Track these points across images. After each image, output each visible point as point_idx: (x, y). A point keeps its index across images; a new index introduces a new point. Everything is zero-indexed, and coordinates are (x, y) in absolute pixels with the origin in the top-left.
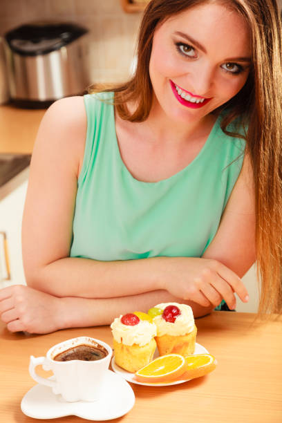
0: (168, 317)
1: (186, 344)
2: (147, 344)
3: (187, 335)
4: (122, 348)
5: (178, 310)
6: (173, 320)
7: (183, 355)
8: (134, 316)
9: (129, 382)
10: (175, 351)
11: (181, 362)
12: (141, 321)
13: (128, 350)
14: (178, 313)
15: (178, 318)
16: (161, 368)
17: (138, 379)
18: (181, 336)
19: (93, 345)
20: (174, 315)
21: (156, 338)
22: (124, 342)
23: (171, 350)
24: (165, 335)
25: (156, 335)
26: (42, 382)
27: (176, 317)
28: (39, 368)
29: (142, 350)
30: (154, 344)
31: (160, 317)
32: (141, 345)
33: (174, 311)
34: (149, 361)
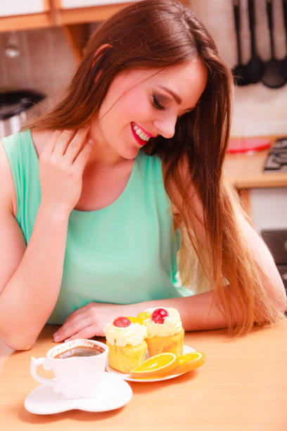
0: (157, 319)
1: (175, 344)
2: (139, 345)
3: (176, 335)
4: (116, 349)
5: (166, 312)
6: (162, 321)
7: (174, 353)
8: (125, 318)
9: (127, 381)
10: (165, 350)
11: (173, 358)
12: (132, 324)
13: (121, 350)
14: (166, 315)
15: (166, 319)
16: (154, 365)
17: (134, 376)
18: (171, 336)
19: (89, 345)
20: (162, 316)
21: (146, 340)
22: (117, 344)
23: (161, 349)
24: (155, 336)
25: (147, 336)
26: (44, 382)
27: (164, 318)
28: (40, 368)
29: (135, 350)
30: (145, 345)
31: (150, 319)
32: (133, 345)
33: (162, 313)
34: (141, 362)
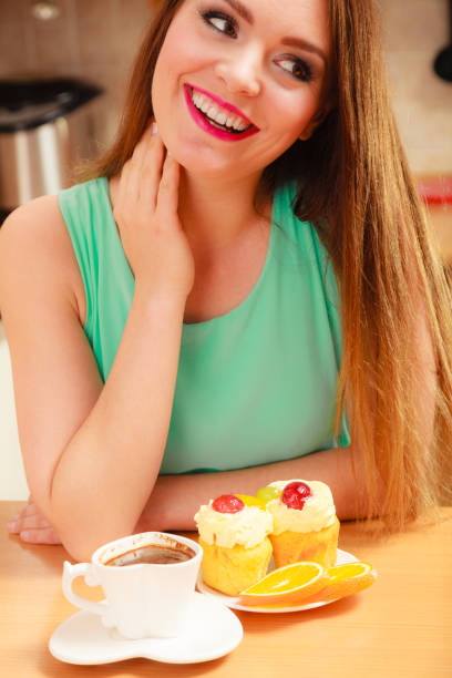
0: (291, 500)
1: (323, 546)
2: (258, 545)
3: (324, 530)
4: (216, 552)
5: (308, 489)
6: (300, 505)
7: (318, 562)
8: (234, 498)
9: (233, 610)
10: (303, 557)
11: (318, 571)
12: (246, 507)
13: (225, 555)
14: (308, 493)
15: (308, 502)
16: (283, 583)
17: (247, 601)
18: (314, 532)
19: (169, 544)
20: (301, 496)
21: (270, 537)
22: (218, 543)
23: (297, 555)
24: (288, 532)
25: (271, 531)
26: (85, 607)
27: (304, 499)
28: (79, 581)
29: (250, 554)
30: (268, 547)
31: (278, 500)
32: (246, 547)
33: (302, 490)
34: (260, 575)
